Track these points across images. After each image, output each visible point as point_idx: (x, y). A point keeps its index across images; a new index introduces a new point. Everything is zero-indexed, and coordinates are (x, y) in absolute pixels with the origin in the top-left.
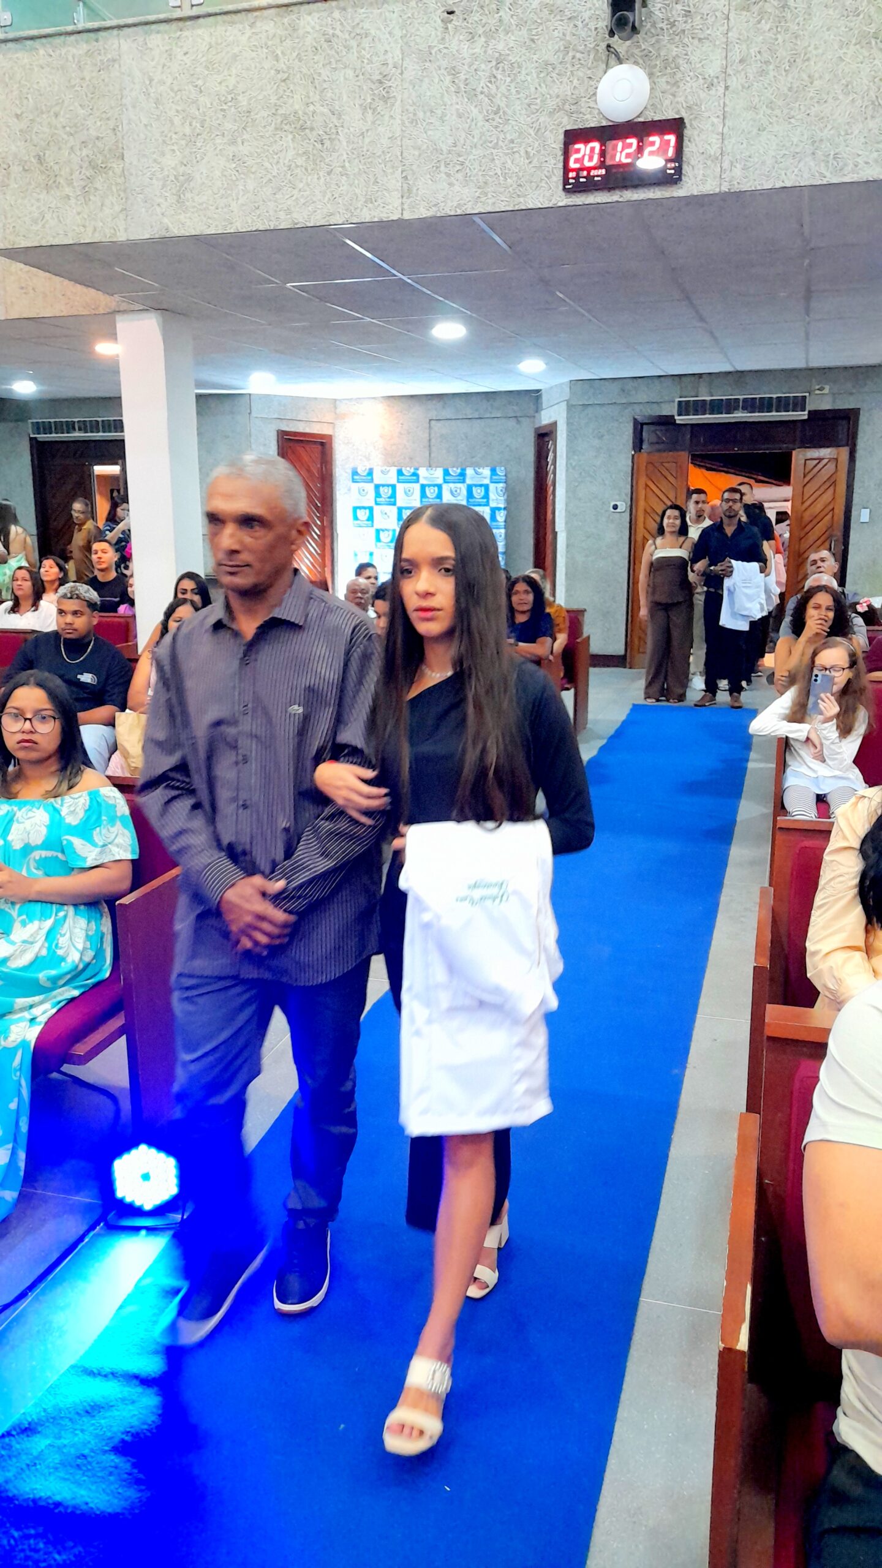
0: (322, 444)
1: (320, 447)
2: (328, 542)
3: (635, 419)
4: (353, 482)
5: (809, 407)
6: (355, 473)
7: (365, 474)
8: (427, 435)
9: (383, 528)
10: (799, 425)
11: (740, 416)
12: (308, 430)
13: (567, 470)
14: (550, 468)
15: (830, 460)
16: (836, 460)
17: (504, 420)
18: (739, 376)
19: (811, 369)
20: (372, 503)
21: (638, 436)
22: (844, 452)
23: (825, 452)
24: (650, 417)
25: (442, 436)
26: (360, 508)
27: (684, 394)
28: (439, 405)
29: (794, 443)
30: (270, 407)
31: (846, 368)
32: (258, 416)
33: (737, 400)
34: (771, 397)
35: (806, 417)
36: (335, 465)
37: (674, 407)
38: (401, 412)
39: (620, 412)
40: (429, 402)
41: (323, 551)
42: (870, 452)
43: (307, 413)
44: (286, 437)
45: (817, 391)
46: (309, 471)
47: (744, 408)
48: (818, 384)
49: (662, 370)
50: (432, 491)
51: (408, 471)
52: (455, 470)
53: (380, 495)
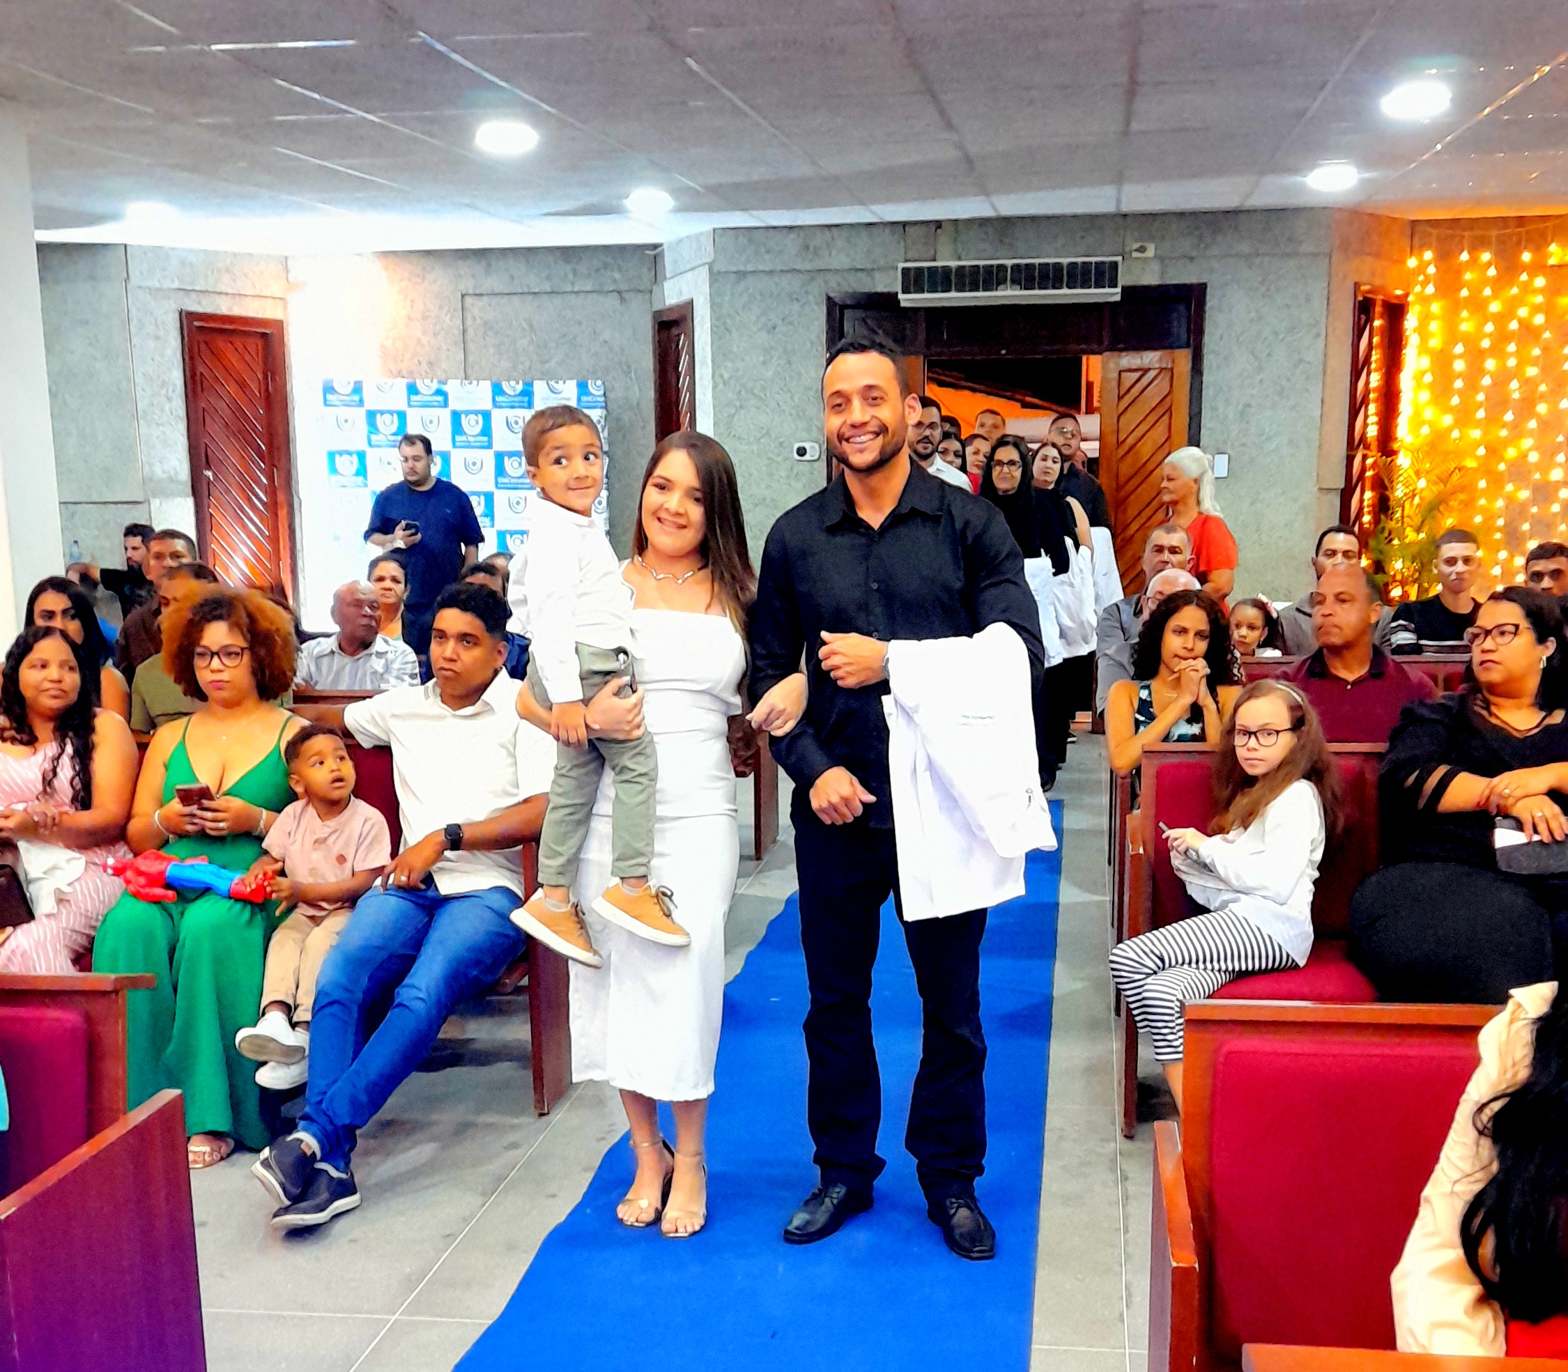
0: (264, 334)
1: (260, 342)
2: (283, 513)
3: (829, 299)
5: (1123, 280)
6: (329, 389)
7: (348, 389)
8: (459, 322)
10: (1108, 310)
11: (1009, 294)
12: (237, 311)
13: (715, 387)
14: (684, 382)
15: (1162, 369)
16: (1172, 369)
17: (595, 295)
18: (1004, 226)
19: (1125, 216)
20: (363, 446)
21: (836, 323)
22: (1183, 358)
23: (1151, 358)
24: (853, 295)
25: (487, 324)
26: (341, 453)
27: (912, 255)
28: (479, 268)
29: (1100, 343)
30: (164, 269)
31: (1181, 215)
32: (144, 284)
33: (1002, 268)
34: (1059, 263)
35: (1118, 298)
36: (290, 375)
37: (896, 277)
38: (409, 280)
39: (803, 286)
40: (460, 262)
41: (275, 529)
42: (1225, 358)
43: (234, 281)
44: (196, 323)
45: (1135, 254)
46: (242, 385)
47: (1013, 282)
48: (1137, 241)
49: (873, 213)
50: (473, 422)
51: (427, 387)
52: (513, 383)
53: (377, 429)
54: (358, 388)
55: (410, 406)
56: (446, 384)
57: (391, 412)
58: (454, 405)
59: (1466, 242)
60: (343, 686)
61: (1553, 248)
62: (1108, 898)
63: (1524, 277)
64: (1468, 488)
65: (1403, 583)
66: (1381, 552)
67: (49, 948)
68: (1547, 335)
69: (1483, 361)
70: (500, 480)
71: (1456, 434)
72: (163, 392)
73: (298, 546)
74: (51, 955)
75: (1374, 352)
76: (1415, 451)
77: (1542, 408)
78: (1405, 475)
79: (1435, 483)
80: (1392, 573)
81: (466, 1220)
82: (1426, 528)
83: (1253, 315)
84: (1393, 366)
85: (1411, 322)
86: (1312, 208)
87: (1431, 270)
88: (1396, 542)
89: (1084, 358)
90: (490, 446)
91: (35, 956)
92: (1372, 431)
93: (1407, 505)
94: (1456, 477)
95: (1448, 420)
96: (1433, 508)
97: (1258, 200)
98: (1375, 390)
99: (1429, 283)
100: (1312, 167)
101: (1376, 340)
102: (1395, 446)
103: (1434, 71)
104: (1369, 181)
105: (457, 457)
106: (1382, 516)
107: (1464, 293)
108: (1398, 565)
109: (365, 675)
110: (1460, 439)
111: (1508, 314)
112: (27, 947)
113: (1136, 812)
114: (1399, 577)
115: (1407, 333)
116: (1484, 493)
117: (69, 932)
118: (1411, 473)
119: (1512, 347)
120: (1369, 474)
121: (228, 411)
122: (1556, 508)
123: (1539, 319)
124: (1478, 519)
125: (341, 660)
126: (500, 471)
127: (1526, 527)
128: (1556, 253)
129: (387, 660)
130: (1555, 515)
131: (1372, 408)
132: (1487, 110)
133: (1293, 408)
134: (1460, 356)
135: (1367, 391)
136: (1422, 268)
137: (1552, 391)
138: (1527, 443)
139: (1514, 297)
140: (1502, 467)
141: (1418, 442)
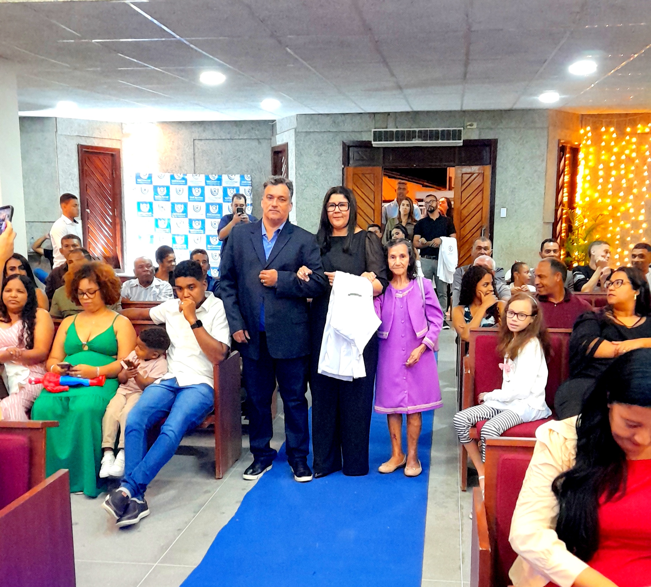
0: (112, 155)
1: (110, 157)
2: (118, 227)
3: (344, 144)
4: (137, 183)
5: (464, 137)
6: (138, 177)
7: (146, 177)
8: (192, 150)
9: (160, 218)
10: (457, 149)
11: (417, 142)
12: (101, 145)
15: (479, 174)
16: (484, 173)
17: (249, 141)
18: (415, 115)
19: (464, 111)
20: (152, 200)
21: (347, 155)
22: (488, 169)
23: (475, 169)
24: (353, 142)
25: (203, 151)
26: (143, 203)
27: (377, 126)
28: (201, 129)
29: (454, 162)
30: (71, 127)
31: (488, 111)
32: (63, 134)
33: (414, 132)
34: (438, 130)
35: (462, 144)
36: (123, 170)
37: (371, 135)
38: (172, 133)
39: (332, 139)
40: (193, 126)
41: (115, 234)
42: (506, 169)
43: (100, 133)
44: (84, 150)
45: (468, 127)
46: (103, 175)
47: (419, 137)
48: (469, 121)
49: (362, 109)
50: (197, 191)
51: (178, 176)
52: (214, 175)
53: (158, 194)
54: (150, 177)
55: (171, 184)
56: (186, 175)
57: (163, 187)
58: (189, 184)
59: (604, 124)
60: (142, 299)
61: (639, 126)
62: (456, 389)
63: (628, 138)
64: (605, 223)
65: (578, 261)
66: (569, 248)
67: (16, 406)
68: (637, 161)
69: (611, 171)
70: (208, 214)
71: (600, 201)
72: (70, 177)
73: (124, 241)
74: (17, 409)
75: (566, 167)
76: (583, 207)
77: (635, 191)
78: (579, 217)
79: (591, 221)
80: (574, 257)
81: (186, 523)
82: (587, 239)
83: (517, 152)
84: (574, 173)
85: (581, 156)
86: (540, 109)
87: (590, 134)
88: (575, 244)
89: (448, 168)
90: (204, 201)
91: (10, 410)
92: (566, 199)
93: (580, 229)
94: (600, 217)
95: (596, 195)
96: (590, 231)
97: (519, 106)
98: (567, 183)
99: (588, 140)
100: (542, 93)
101: (567, 162)
102: (575, 205)
103: (591, 56)
104: (564, 99)
105: (190, 205)
106: (570, 234)
107: (603, 144)
108: (576, 253)
109: (150, 295)
110: (602, 202)
111: (621, 153)
112: (7, 406)
113: (468, 355)
114: (577, 259)
115: (580, 160)
116: (611, 225)
117: (24, 400)
118: (581, 216)
119: (623, 166)
120: (564, 216)
121: (97, 186)
122: (641, 231)
123: (634, 155)
124: (609, 235)
125: (141, 289)
126: (208, 211)
127: (629, 239)
128: (640, 128)
129: (160, 289)
130: (641, 234)
131: (565, 190)
132: (613, 71)
133: (533, 190)
134: (601, 169)
135: (563, 183)
136: (586, 134)
137: (639, 184)
138: (629, 205)
139: (624, 146)
140: (619, 214)
141: (584, 204)
